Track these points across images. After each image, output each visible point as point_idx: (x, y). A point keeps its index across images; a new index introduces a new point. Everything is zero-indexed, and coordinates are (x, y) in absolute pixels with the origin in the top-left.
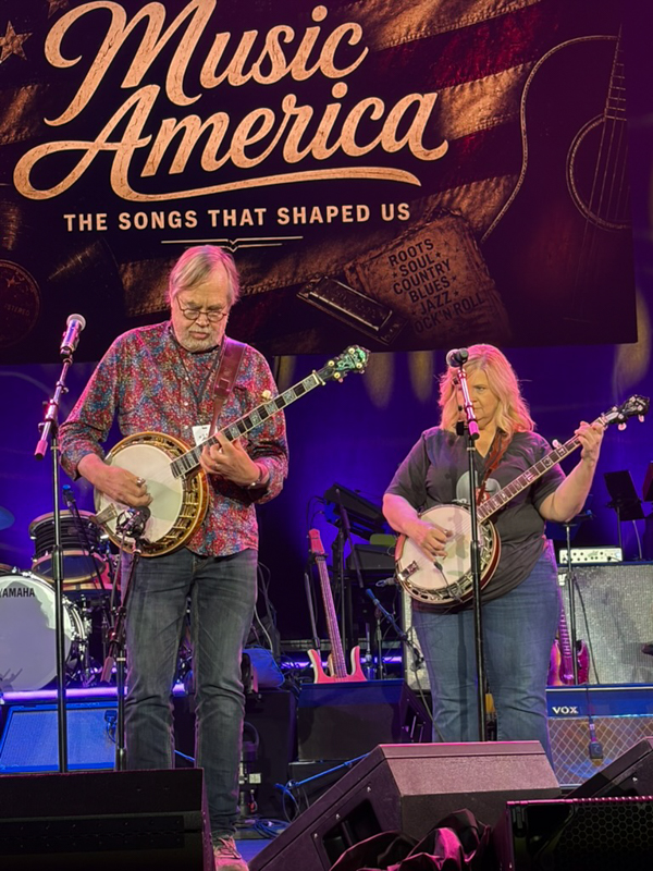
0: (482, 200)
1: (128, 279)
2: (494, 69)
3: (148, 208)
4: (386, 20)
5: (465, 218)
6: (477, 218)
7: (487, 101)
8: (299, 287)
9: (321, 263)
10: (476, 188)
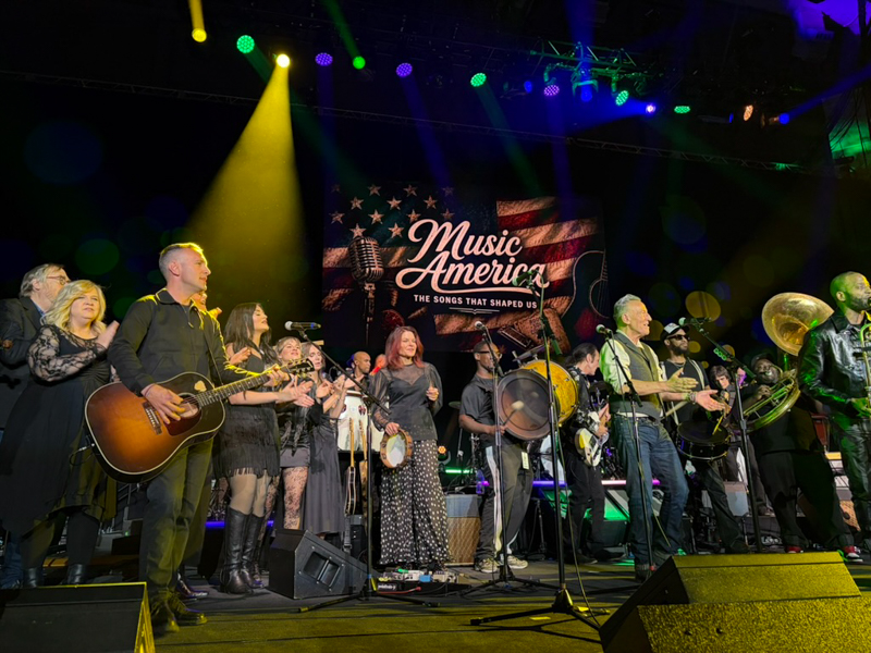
0: (561, 304)
1: (437, 321)
2: (564, 258)
3: (445, 295)
4: (528, 238)
5: (555, 309)
6: (559, 310)
7: (562, 269)
8: (498, 329)
9: (506, 320)
10: (559, 299)
